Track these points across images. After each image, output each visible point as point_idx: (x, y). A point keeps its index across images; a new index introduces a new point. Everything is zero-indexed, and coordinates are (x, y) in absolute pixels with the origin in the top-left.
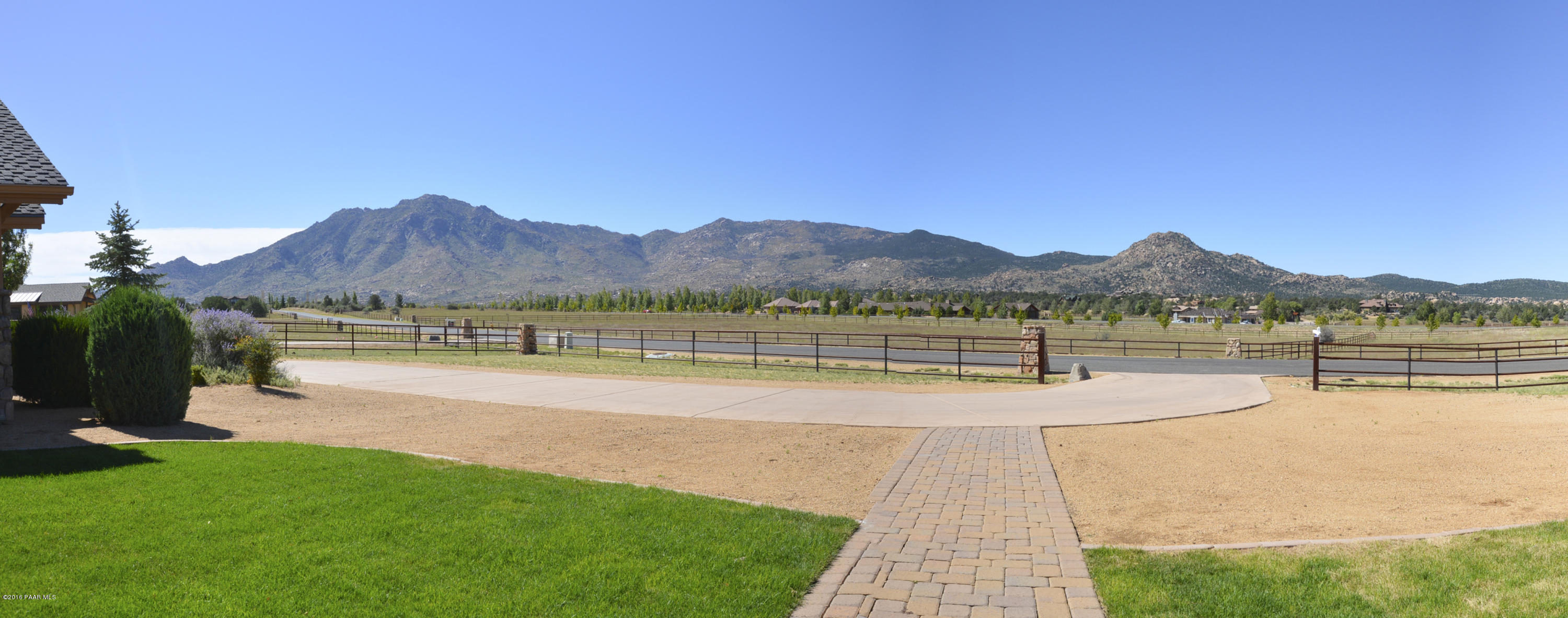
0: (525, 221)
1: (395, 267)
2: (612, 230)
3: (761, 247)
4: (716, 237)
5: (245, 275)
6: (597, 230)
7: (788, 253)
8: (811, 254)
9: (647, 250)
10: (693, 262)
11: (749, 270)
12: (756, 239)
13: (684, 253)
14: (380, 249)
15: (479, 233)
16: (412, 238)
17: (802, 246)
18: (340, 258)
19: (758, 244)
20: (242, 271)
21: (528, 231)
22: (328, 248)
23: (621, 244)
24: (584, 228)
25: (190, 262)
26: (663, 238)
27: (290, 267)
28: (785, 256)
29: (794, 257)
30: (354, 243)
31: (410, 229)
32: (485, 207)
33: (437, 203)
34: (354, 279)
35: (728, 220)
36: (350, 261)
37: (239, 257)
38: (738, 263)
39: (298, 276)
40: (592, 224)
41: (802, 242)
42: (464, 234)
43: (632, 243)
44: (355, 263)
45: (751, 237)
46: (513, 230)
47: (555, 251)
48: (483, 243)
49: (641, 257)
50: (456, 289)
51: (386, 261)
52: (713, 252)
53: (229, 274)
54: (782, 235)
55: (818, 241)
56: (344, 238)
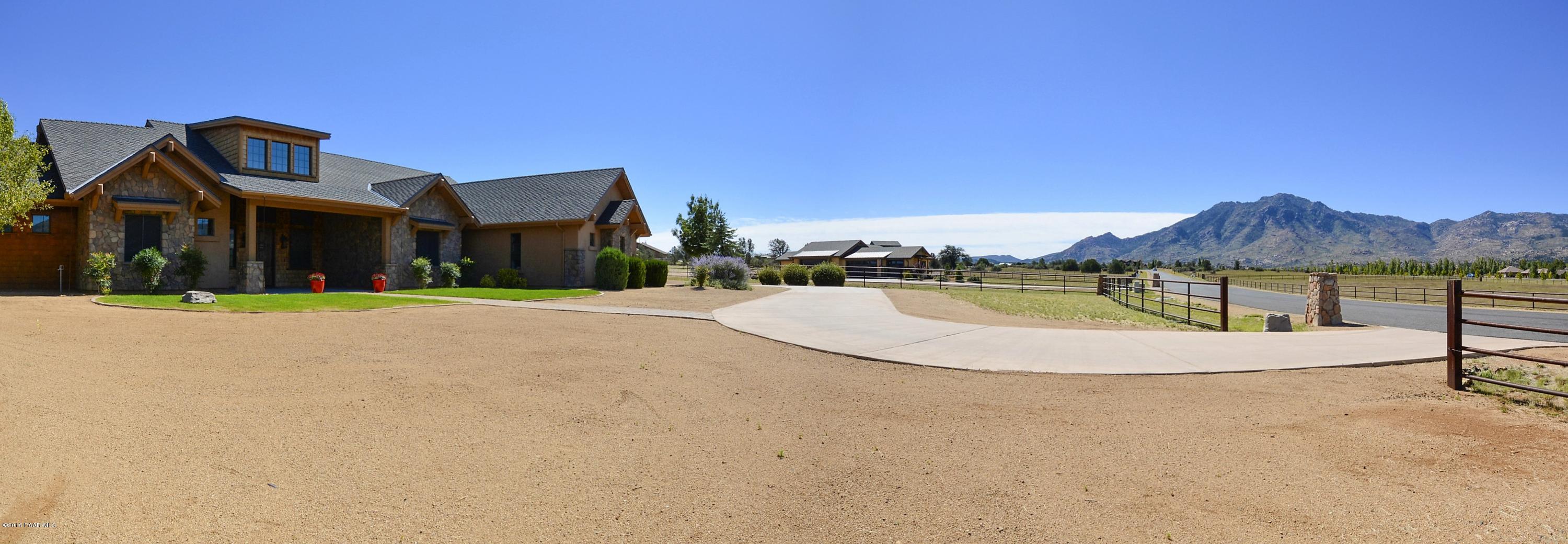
0: (1348, 213)
1: (1257, 243)
2: (1409, 219)
3: (1516, 231)
4: (1483, 224)
5: (1152, 246)
6: (1399, 219)
7: (1535, 236)
8: (1552, 236)
9: (1434, 233)
10: (1467, 241)
11: (1506, 248)
12: (1512, 226)
13: (1460, 235)
14: (1246, 230)
15: (1315, 220)
16: (1269, 222)
17: (1546, 231)
18: (1218, 236)
19: (1514, 229)
20: (1150, 243)
21: (1350, 219)
22: (1211, 229)
23: (1415, 229)
24: (1389, 218)
25: (1114, 236)
26: (1445, 225)
27: (1184, 241)
28: (1533, 238)
29: (1539, 238)
30: (1229, 226)
31: (1268, 216)
32: (1320, 203)
33: (1287, 199)
34: (1228, 251)
35: (1492, 212)
36: (1225, 238)
37: (1149, 234)
38: (1499, 242)
39: (1189, 248)
40: (1395, 215)
41: (1546, 227)
42: (1305, 221)
43: (1423, 229)
44: (1229, 239)
45: (1508, 224)
46: (1339, 218)
47: (1369, 233)
48: (1318, 227)
49: (1429, 238)
50: (1299, 258)
51: (1250, 238)
52: (1481, 235)
53: (1141, 245)
54: (1531, 223)
55: (1558, 227)
56: (1221, 222)
